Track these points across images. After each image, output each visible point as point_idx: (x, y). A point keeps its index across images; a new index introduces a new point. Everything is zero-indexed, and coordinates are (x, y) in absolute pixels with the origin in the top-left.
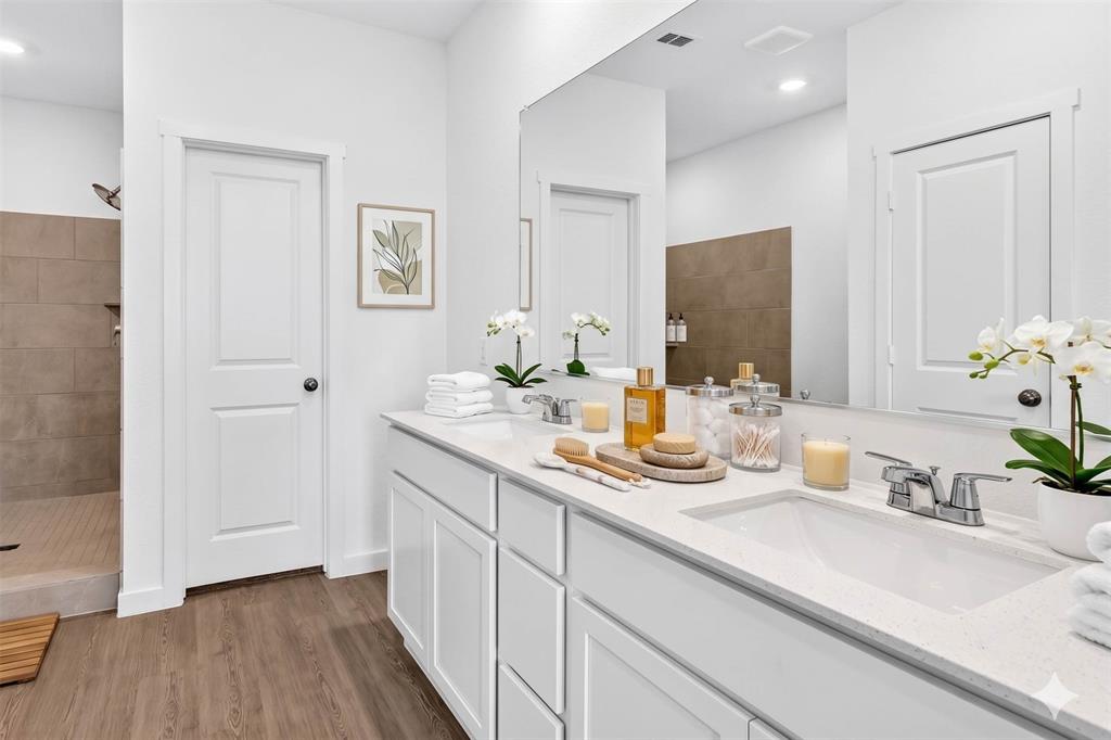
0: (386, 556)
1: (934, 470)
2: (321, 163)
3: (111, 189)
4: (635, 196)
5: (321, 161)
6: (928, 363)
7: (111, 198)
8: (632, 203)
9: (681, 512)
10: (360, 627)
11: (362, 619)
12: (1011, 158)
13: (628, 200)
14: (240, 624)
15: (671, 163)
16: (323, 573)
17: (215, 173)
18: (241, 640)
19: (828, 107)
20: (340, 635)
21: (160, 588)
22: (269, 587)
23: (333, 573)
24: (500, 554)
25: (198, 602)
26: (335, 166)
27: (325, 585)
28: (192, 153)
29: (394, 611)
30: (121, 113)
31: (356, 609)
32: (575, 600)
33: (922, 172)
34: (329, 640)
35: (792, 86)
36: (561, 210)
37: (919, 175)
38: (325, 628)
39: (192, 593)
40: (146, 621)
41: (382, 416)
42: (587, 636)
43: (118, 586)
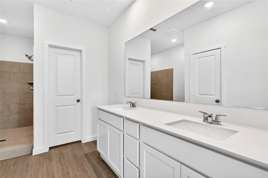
0: (97, 137)
1: (212, 114)
2: (81, 52)
3: (30, 56)
4: (145, 61)
5: (80, 51)
6: (199, 95)
7: (30, 58)
8: (144, 62)
9: (165, 124)
10: (90, 153)
11: (91, 151)
12: (214, 56)
13: (143, 62)
14: (63, 154)
15: (152, 55)
16: (81, 142)
17: (56, 53)
18: (63, 158)
19: (181, 45)
20: (86, 155)
21: (43, 148)
22: (69, 146)
23: (84, 142)
24: (124, 135)
25: (52, 150)
26: (84, 52)
27: (82, 144)
28: (50, 48)
29: (99, 149)
30: (33, 39)
31: (89, 149)
32: (141, 143)
33: (198, 58)
34: (84, 157)
35: (174, 40)
36: (131, 63)
37: (197, 59)
38: (82, 154)
39: (50, 148)
40: (40, 155)
41: (95, 107)
42: (144, 150)
43: (33, 148)
